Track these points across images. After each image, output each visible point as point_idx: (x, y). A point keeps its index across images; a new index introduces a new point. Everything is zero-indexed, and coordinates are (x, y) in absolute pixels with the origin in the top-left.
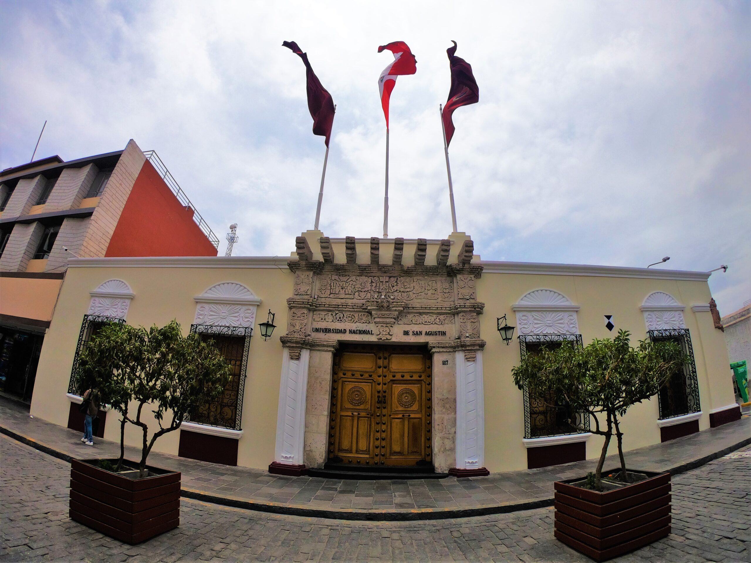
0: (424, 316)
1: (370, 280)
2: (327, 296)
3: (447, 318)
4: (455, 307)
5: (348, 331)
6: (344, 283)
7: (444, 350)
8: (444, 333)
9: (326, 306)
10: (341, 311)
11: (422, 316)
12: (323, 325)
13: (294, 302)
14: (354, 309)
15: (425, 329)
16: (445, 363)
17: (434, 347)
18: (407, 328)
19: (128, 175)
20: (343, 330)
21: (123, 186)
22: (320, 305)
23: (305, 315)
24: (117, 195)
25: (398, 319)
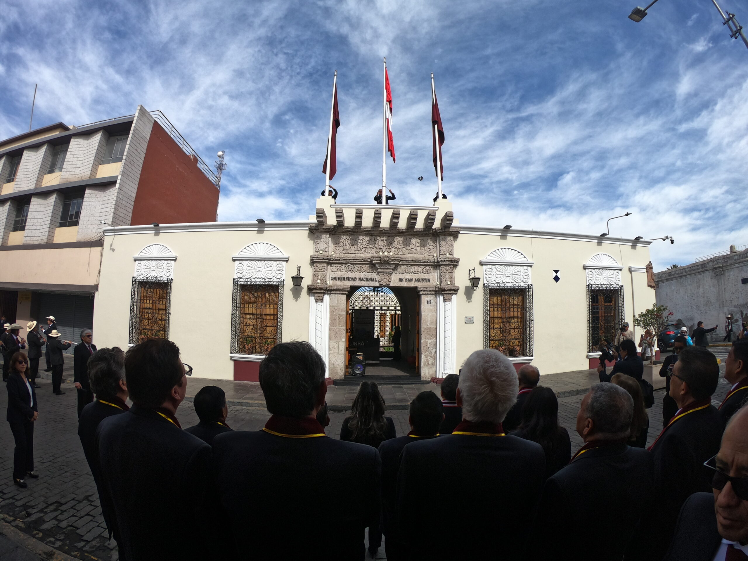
1: (373, 239)
2: (340, 252)
3: (432, 269)
4: (437, 261)
5: (358, 279)
6: (354, 241)
7: (429, 293)
8: (428, 280)
9: (340, 260)
10: (352, 264)
11: (413, 267)
12: (339, 274)
13: (316, 258)
14: (362, 262)
15: (415, 277)
16: (429, 302)
17: (421, 291)
18: (401, 276)
20: (354, 278)
22: (336, 259)
23: (325, 268)
25: (395, 269)
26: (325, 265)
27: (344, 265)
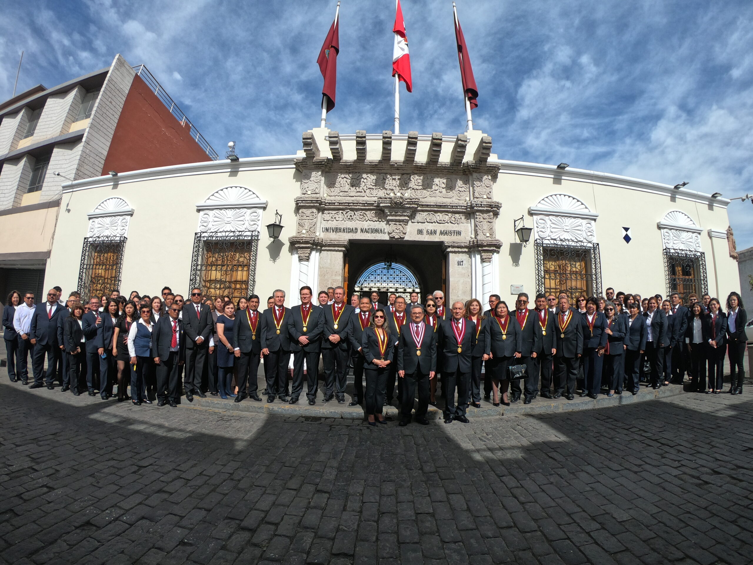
0: (439, 214)
1: (382, 177)
2: (336, 194)
3: (463, 218)
4: (471, 206)
5: (359, 231)
6: (355, 180)
7: (460, 250)
8: (459, 233)
9: (336, 204)
10: (352, 210)
11: (436, 215)
12: (333, 224)
13: (302, 201)
14: (366, 207)
15: (439, 228)
16: (460, 263)
17: (449, 247)
18: (420, 226)
19: (118, 92)
20: (354, 229)
21: (113, 103)
22: (329, 203)
23: (314, 214)
24: (107, 113)
25: (412, 216)
26: (315, 210)
27: (341, 211)
